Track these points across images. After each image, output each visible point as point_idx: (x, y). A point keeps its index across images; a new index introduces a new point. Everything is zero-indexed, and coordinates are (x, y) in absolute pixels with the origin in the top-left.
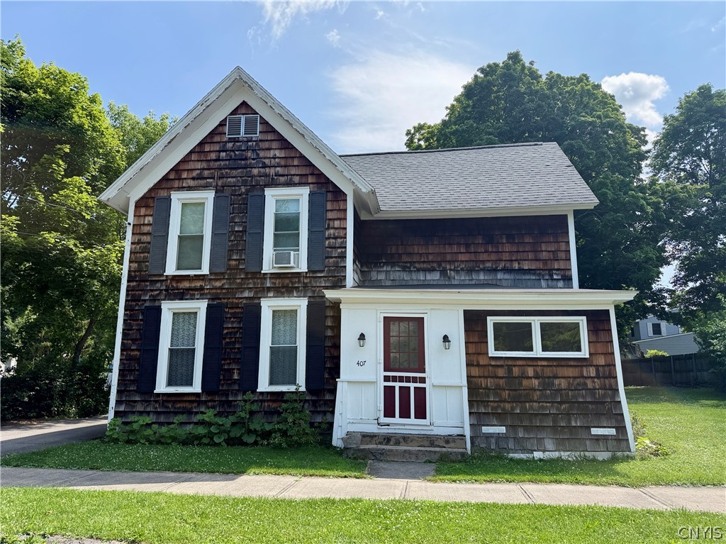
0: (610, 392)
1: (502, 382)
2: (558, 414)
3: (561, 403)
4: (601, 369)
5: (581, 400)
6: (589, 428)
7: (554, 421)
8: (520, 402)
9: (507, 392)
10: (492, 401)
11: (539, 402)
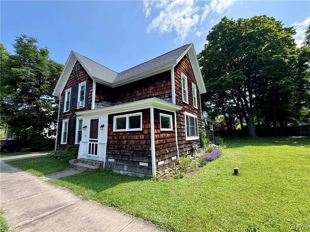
0: (148, 146)
1: (116, 142)
2: (130, 155)
3: (131, 151)
4: (146, 136)
5: (138, 150)
6: (139, 162)
7: (128, 158)
8: (120, 150)
9: (117, 146)
10: (112, 149)
11: (125, 150)
